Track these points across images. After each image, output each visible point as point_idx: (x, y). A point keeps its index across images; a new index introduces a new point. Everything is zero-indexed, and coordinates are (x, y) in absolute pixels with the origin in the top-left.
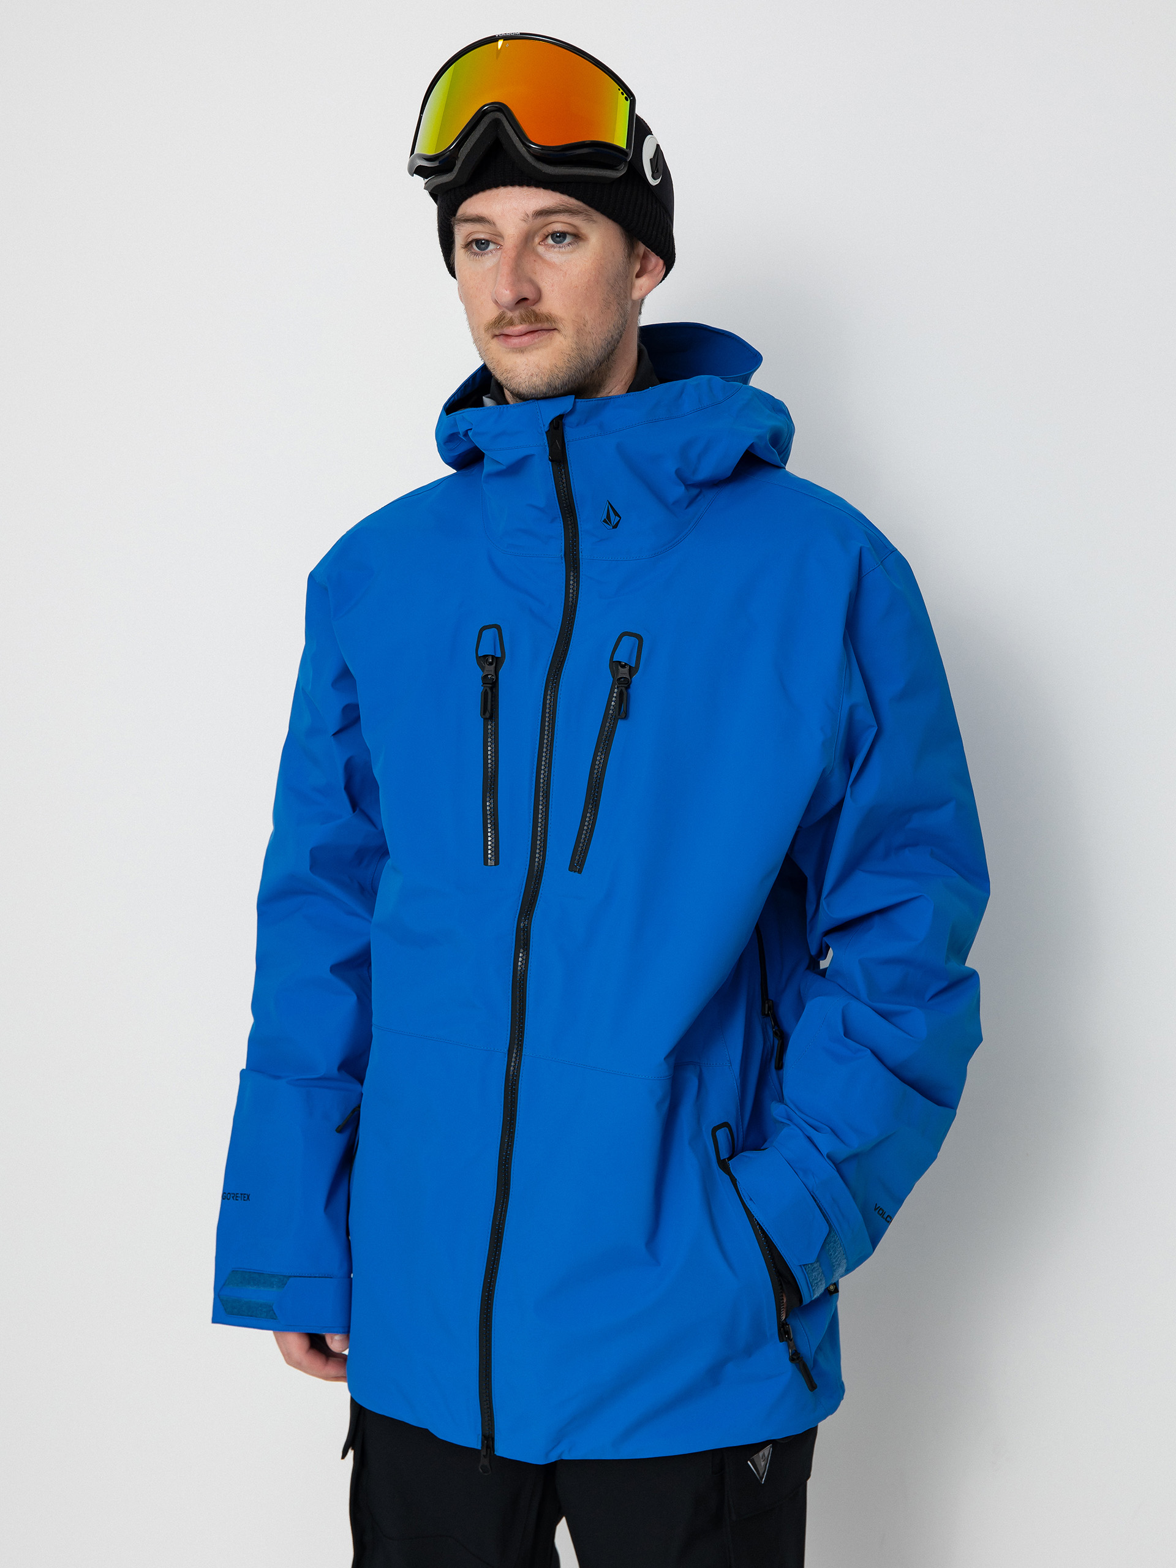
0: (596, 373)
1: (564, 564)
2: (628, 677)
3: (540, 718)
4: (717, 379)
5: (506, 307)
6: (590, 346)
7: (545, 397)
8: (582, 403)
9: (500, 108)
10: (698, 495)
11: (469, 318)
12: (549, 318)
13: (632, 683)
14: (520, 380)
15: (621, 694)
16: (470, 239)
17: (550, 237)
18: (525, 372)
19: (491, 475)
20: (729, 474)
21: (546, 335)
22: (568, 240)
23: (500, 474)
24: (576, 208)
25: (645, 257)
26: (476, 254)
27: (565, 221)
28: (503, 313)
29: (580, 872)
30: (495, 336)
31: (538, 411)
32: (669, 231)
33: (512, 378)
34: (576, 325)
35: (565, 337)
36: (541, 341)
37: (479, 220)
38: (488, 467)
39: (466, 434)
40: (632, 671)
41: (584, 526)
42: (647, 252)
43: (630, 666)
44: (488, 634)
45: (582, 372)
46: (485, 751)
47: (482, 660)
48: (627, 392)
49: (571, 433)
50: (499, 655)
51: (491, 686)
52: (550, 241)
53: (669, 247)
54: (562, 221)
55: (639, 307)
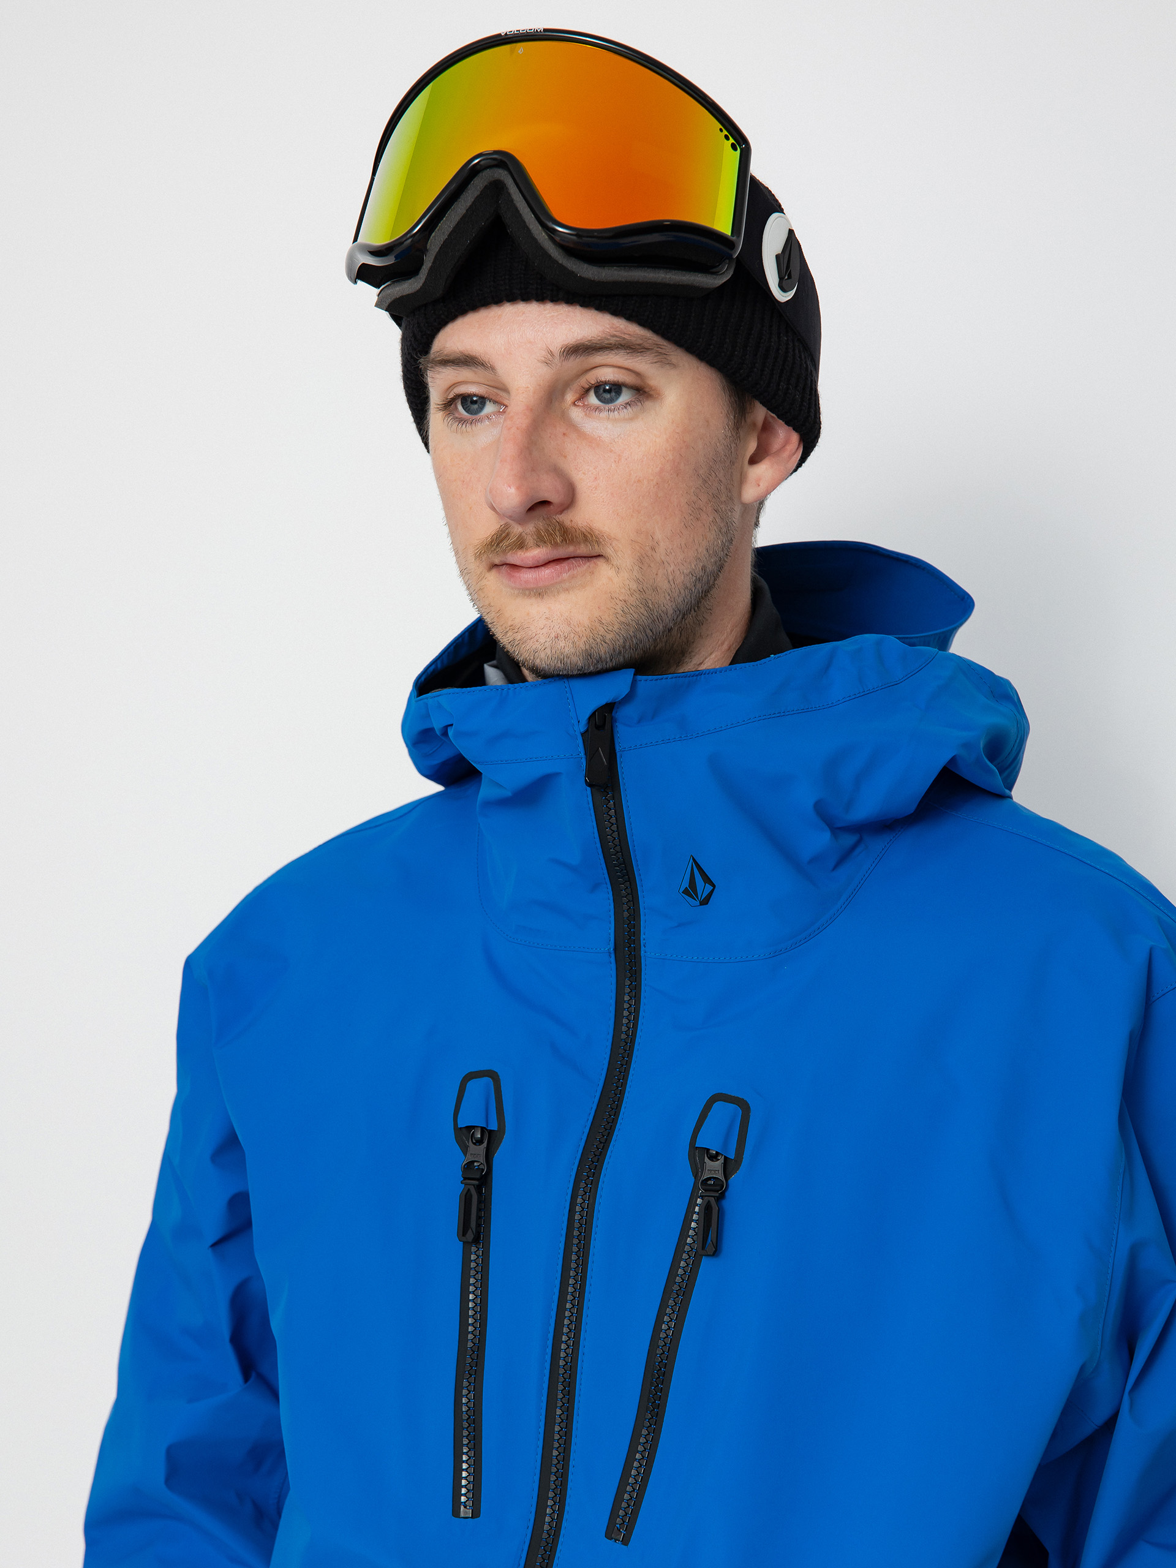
0: (675, 632)
1: (613, 966)
2: (721, 1176)
3: (562, 1246)
4: (891, 640)
5: (510, 517)
6: (665, 585)
7: (583, 675)
8: (648, 684)
9: (503, 161)
10: (853, 848)
11: (452, 533)
12: (588, 536)
13: (730, 1188)
14: (537, 646)
15: (707, 1209)
16: (451, 396)
17: (592, 394)
18: (545, 631)
19: (488, 804)
20: (913, 808)
21: (584, 567)
22: (625, 397)
23: (504, 803)
24: (639, 342)
25: (766, 428)
26: (462, 421)
27: (620, 364)
28: (507, 526)
29: (625, 1541)
30: (494, 566)
31: (568, 695)
32: (809, 382)
33: (522, 641)
34: (638, 548)
35: (618, 569)
36: (573, 577)
37: (467, 361)
38: (486, 791)
39: (445, 732)
40: (729, 1167)
41: (648, 899)
42: (770, 420)
43: (726, 1158)
44: (478, 1088)
45: (648, 631)
46: (464, 1300)
47: (464, 1134)
48: (731, 664)
49: (626, 736)
50: (494, 1126)
51: (476, 1182)
52: (593, 399)
53: (809, 412)
54: (615, 364)
55: (755, 515)
